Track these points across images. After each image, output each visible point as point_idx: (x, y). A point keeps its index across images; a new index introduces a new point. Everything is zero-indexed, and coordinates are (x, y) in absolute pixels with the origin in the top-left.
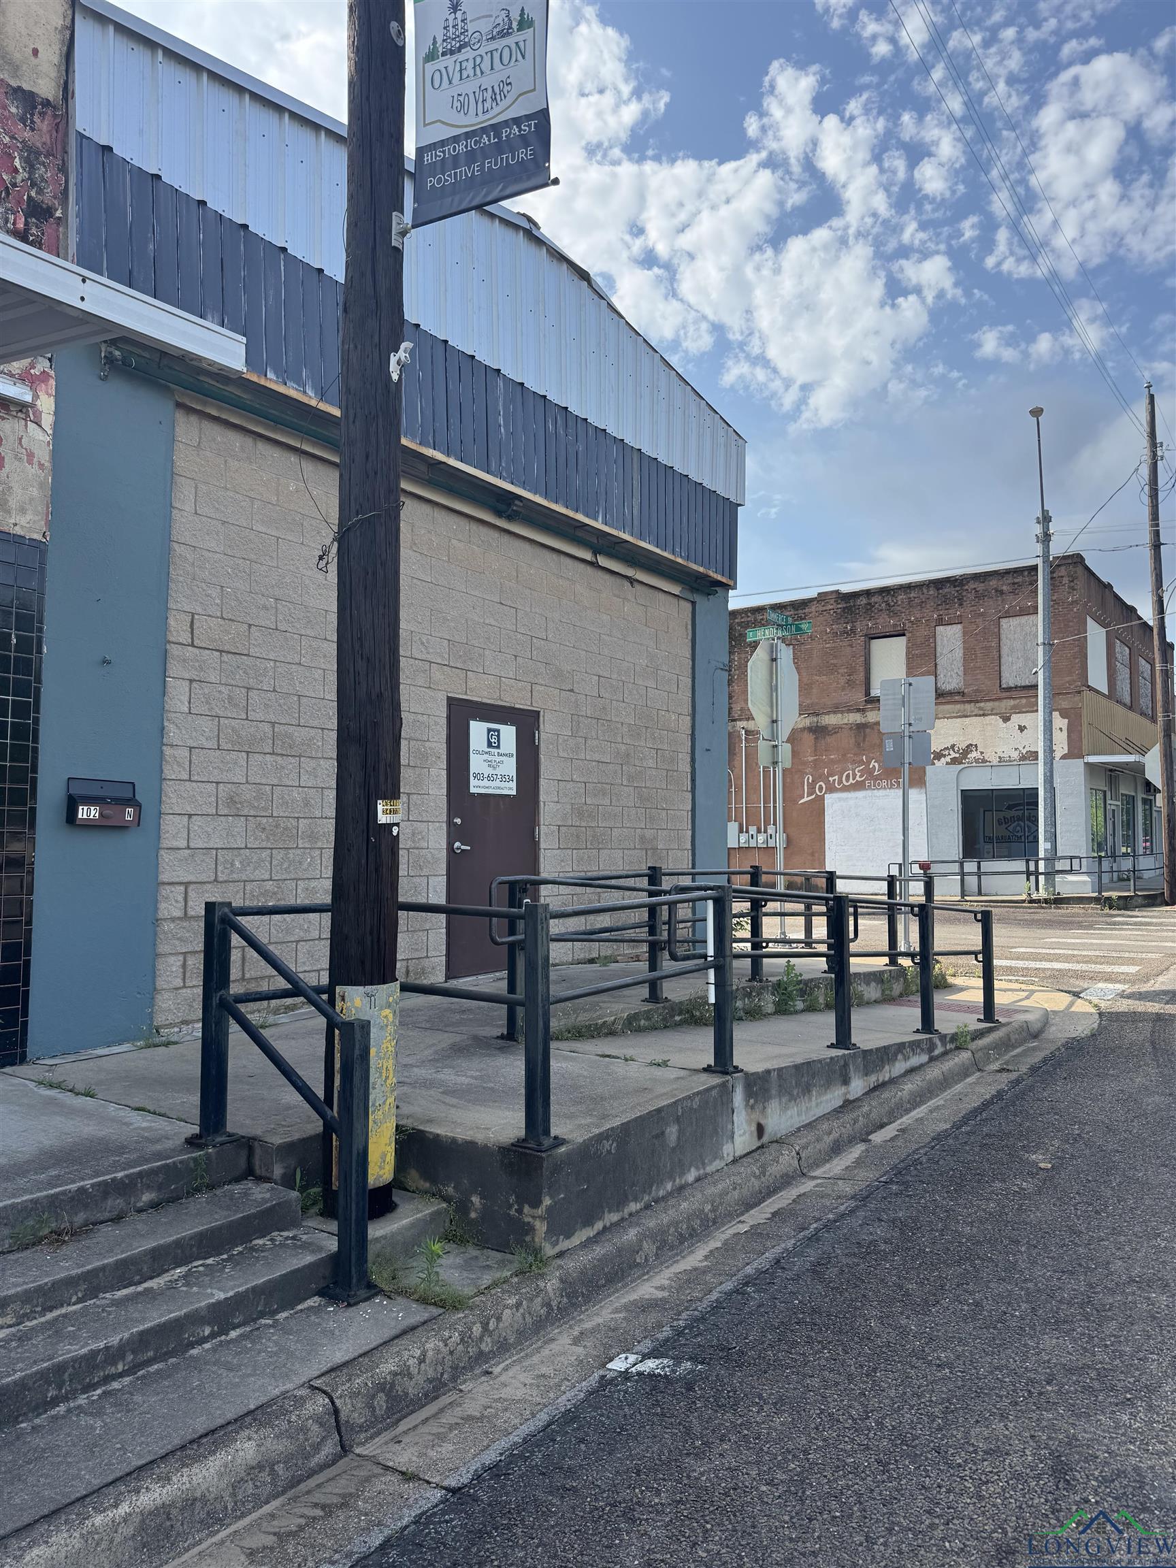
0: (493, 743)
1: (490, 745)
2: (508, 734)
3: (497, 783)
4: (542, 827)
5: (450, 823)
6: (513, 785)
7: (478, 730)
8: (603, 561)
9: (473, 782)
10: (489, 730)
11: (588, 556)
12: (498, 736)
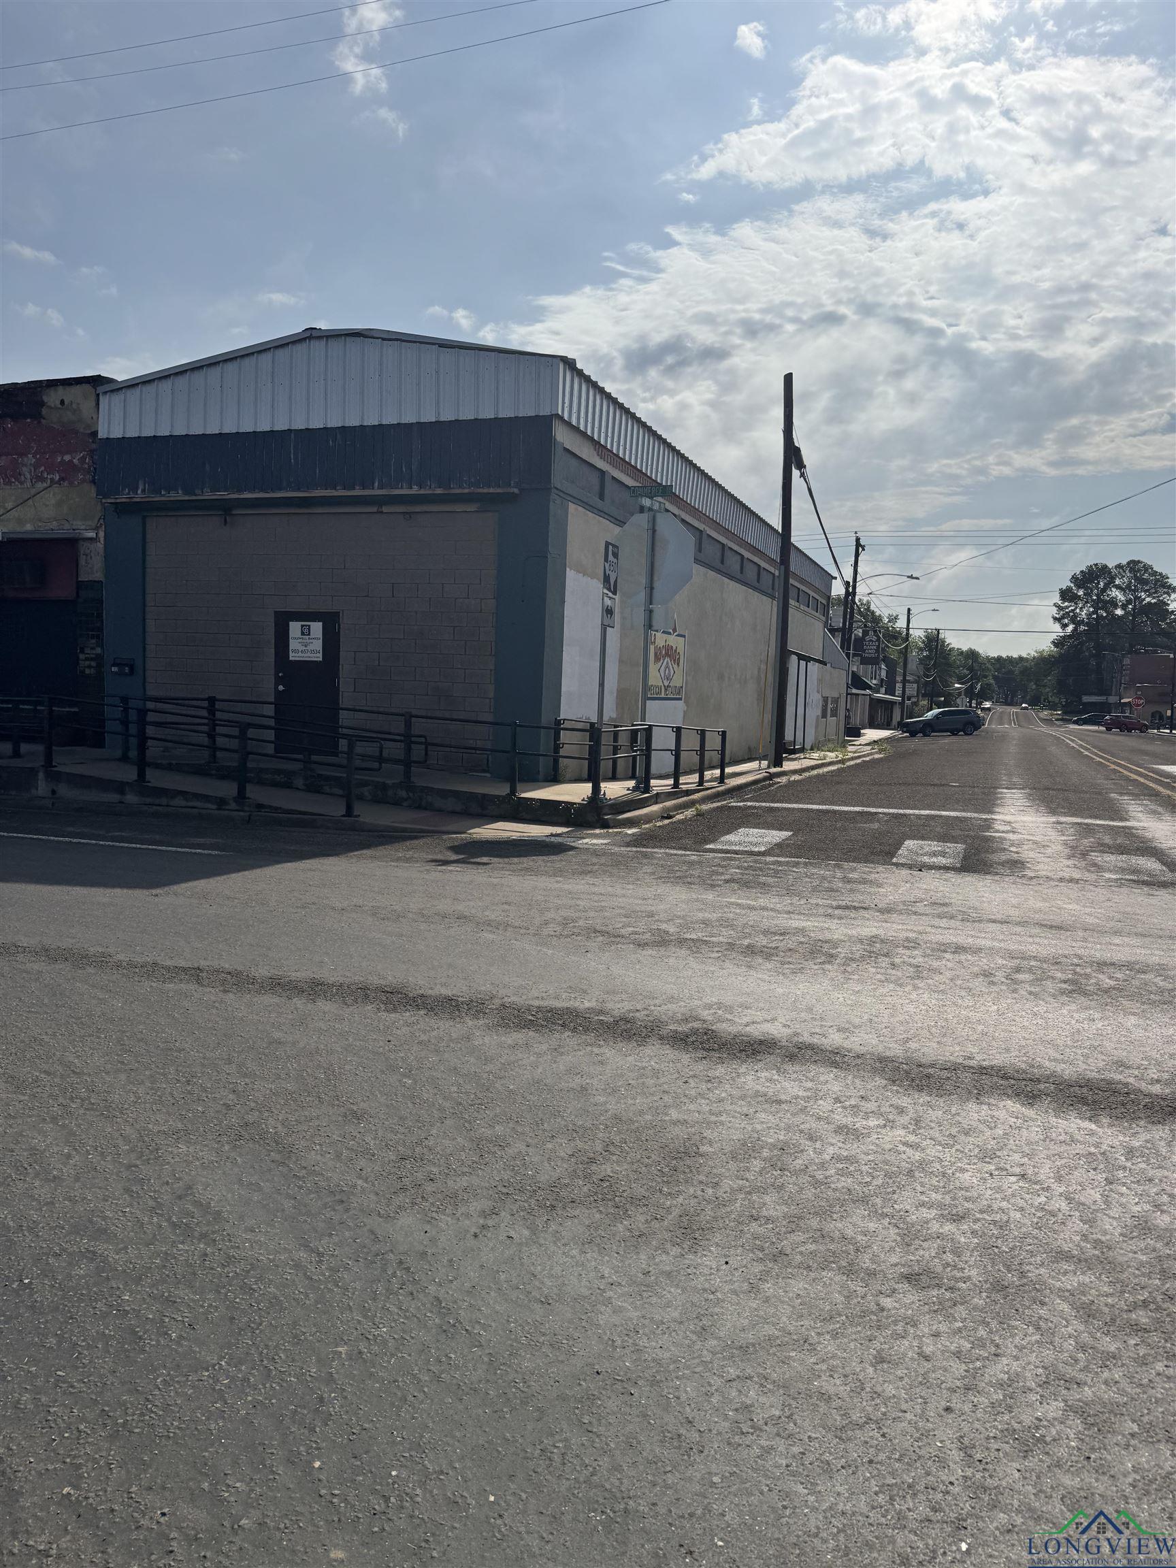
0: (306, 632)
1: (303, 634)
2: (317, 628)
3: (309, 654)
4: (341, 680)
5: (276, 675)
6: (320, 655)
7: (295, 628)
8: (385, 509)
9: (291, 654)
10: (302, 626)
11: (375, 509)
12: (309, 629)
